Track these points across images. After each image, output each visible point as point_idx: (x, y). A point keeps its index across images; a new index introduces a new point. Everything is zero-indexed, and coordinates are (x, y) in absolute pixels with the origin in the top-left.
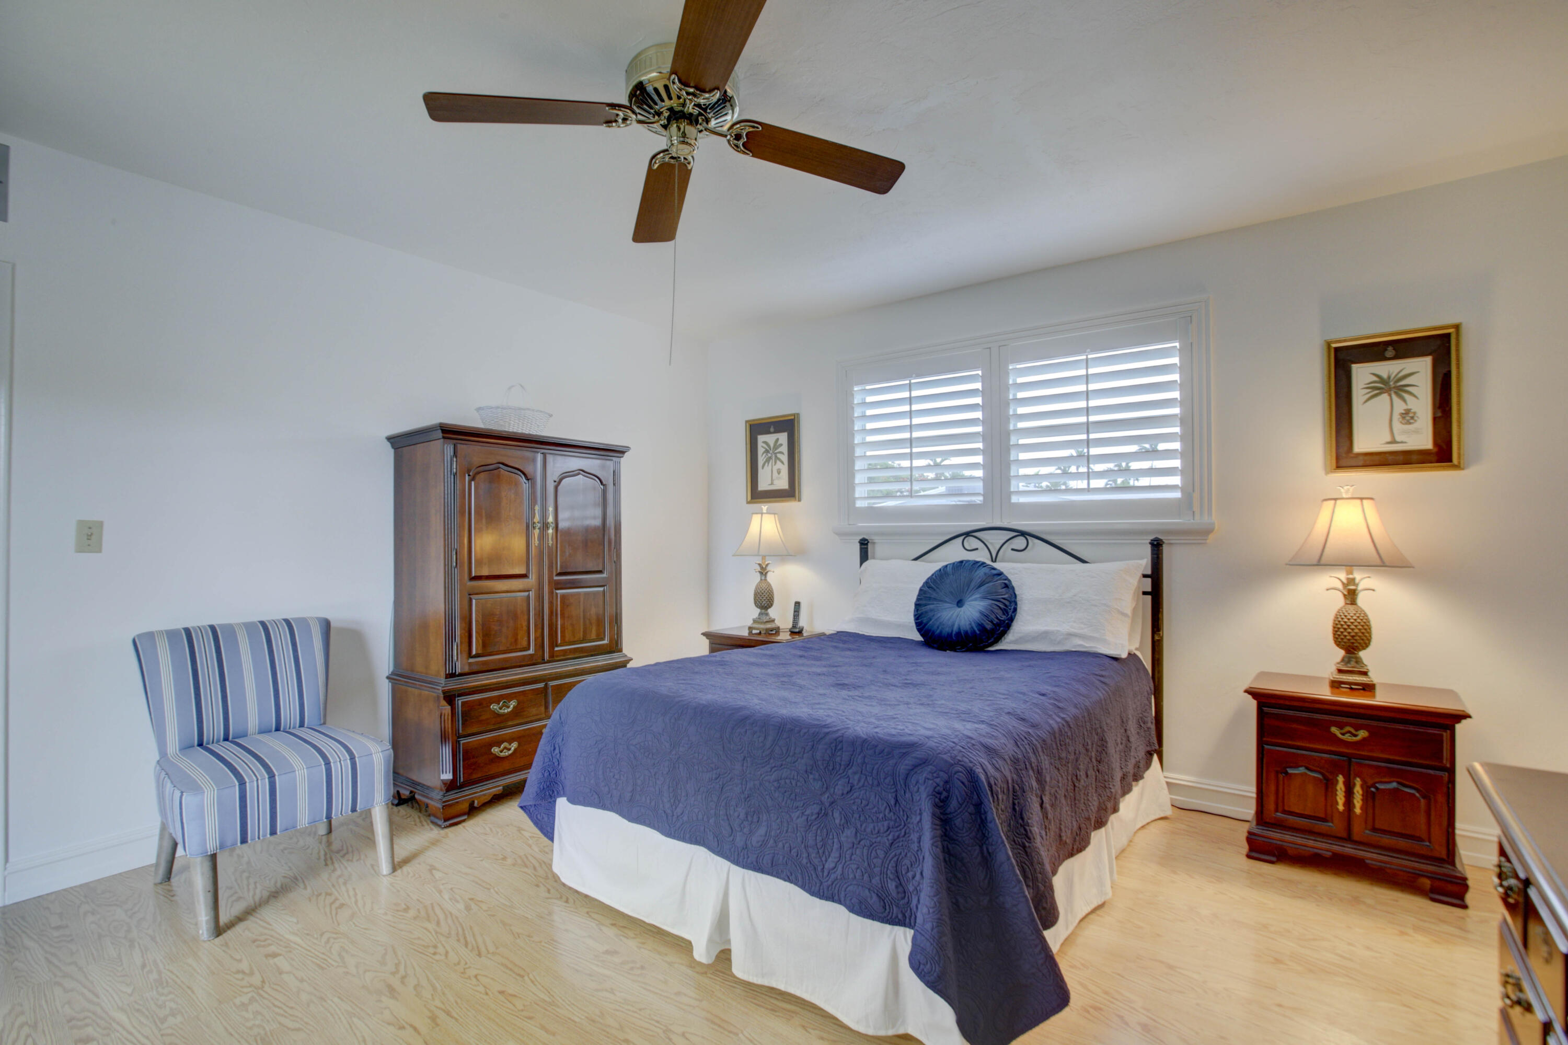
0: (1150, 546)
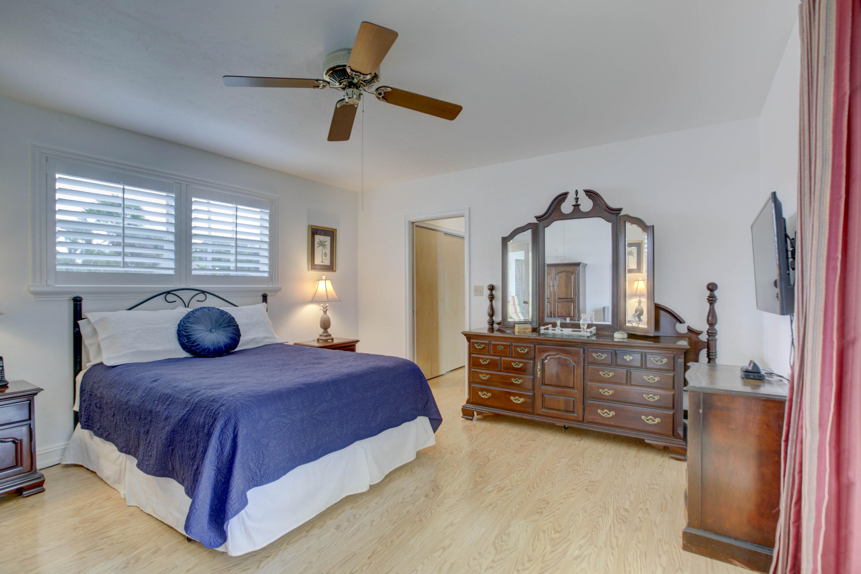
0: (262, 297)
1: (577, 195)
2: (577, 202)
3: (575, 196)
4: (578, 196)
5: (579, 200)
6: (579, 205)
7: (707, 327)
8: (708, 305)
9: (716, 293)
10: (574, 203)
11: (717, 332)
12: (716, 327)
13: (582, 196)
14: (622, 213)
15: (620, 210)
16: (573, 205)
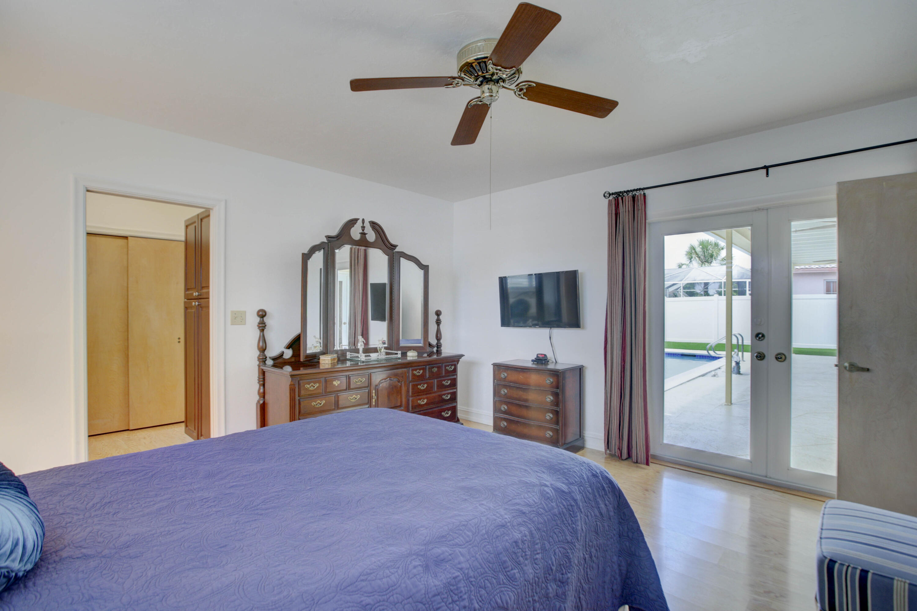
1: (363, 223)
2: (363, 230)
3: (362, 225)
4: (365, 225)
5: (365, 228)
6: (365, 234)
7: (436, 341)
8: (436, 326)
9: (441, 317)
10: (361, 231)
11: (442, 345)
12: (442, 341)
13: (367, 225)
14: (397, 249)
15: (395, 246)
16: (360, 233)
